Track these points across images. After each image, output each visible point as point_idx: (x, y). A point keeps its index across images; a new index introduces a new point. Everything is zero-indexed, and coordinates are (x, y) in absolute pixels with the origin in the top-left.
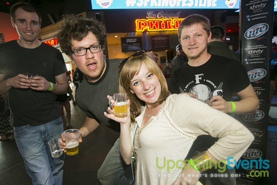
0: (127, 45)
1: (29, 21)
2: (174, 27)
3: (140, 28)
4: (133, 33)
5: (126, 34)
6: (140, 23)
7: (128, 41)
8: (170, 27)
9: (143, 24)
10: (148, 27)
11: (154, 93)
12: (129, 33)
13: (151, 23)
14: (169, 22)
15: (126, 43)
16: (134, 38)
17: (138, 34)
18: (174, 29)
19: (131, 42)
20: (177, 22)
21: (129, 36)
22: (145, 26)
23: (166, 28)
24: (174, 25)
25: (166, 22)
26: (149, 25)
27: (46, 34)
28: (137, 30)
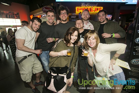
0: (71, 19)
1: (51, 16)
2: (94, 11)
3: (78, 11)
4: (74, 13)
5: (71, 14)
6: (78, 9)
7: (72, 17)
8: (92, 11)
9: (79, 9)
10: (82, 11)
11: (93, 45)
12: (73, 13)
13: (83, 8)
14: (92, 9)
15: (71, 18)
16: (75, 16)
17: (77, 14)
18: (94, 12)
19: (73, 17)
20: (96, 8)
21: (72, 15)
22: (80, 10)
23: (90, 11)
24: (94, 10)
25: (90, 9)
26: (82, 10)
27: (36, 13)
28: (76, 12)
